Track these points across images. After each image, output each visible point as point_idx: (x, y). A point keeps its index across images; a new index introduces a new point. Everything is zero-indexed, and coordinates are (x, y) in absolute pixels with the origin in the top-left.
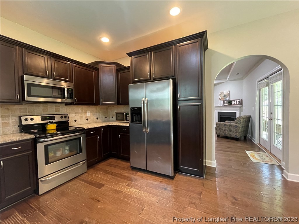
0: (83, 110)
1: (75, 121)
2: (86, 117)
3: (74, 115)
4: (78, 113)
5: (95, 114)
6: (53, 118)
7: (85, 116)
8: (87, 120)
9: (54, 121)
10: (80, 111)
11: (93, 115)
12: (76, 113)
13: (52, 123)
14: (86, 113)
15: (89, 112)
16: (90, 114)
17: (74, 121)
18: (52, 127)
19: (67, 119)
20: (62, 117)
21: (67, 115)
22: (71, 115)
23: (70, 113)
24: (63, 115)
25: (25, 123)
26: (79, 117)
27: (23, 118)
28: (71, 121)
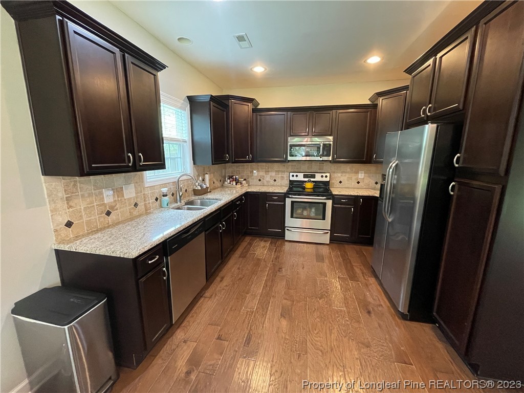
0: (354, 169)
1: (340, 182)
2: (357, 179)
3: (339, 175)
4: (346, 173)
5: (372, 176)
6: (314, 177)
7: (355, 177)
8: (358, 183)
9: (312, 179)
10: (349, 170)
11: (369, 177)
12: (342, 173)
13: (309, 181)
14: (357, 173)
15: (363, 172)
16: (363, 175)
17: (338, 182)
18: (309, 186)
19: (328, 179)
20: (322, 176)
21: (328, 175)
22: (336, 175)
23: (334, 173)
24: (324, 175)
25: (292, 179)
26: (345, 178)
27: (291, 174)
28: (335, 182)
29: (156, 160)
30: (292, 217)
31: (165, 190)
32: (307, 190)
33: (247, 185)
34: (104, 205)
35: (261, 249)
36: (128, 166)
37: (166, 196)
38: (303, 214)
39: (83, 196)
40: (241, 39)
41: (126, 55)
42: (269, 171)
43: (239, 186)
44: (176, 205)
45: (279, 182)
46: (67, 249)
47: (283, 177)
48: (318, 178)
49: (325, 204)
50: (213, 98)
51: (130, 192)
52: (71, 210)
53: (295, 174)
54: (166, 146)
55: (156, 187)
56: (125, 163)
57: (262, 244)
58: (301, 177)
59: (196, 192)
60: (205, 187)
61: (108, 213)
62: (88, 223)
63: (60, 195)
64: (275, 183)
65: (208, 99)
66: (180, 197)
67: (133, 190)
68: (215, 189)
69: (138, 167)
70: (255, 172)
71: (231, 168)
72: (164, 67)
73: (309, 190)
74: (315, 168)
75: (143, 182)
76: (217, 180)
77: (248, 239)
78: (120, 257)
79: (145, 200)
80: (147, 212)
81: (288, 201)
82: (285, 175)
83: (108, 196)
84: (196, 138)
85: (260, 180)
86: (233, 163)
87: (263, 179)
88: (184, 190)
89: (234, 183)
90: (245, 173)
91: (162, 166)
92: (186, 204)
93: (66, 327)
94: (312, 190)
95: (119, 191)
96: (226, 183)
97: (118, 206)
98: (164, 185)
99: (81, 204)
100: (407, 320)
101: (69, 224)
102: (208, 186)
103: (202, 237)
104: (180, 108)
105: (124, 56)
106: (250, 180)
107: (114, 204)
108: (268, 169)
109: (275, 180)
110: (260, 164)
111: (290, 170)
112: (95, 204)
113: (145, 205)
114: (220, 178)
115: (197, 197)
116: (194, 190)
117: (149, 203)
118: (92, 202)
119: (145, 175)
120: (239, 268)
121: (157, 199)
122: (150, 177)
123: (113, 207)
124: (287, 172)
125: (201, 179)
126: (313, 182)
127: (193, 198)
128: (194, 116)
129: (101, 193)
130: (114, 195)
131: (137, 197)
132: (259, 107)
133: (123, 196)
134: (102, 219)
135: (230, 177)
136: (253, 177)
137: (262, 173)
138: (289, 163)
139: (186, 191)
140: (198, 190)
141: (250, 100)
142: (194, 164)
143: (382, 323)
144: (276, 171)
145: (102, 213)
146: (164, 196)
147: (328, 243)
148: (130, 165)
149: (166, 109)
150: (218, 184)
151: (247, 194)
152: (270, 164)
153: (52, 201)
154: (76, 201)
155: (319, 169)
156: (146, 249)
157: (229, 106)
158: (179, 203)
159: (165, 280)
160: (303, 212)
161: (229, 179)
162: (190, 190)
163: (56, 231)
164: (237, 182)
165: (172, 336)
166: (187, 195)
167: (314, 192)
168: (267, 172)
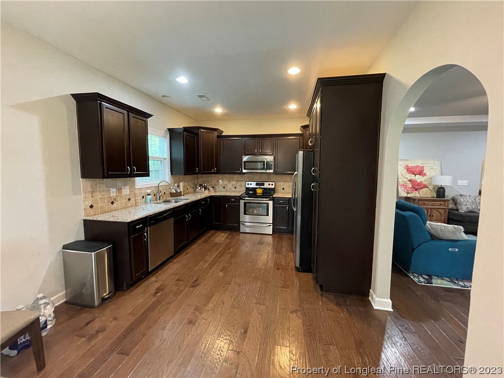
1: (283, 189)
3: (282, 183)
4: (287, 182)
6: (263, 185)
10: (289, 180)
12: (284, 182)
13: (260, 188)
18: (259, 191)
19: (273, 187)
20: (269, 184)
21: (274, 183)
22: (279, 183)
23: (278, 182)
24: (271, 183)
25: (247, 186)
26: (287, 186)
27: (247, 183)
28: (279, 189)
29: (144, 171)
30: (245, 214)
31: (149, 191)
32: (258, 194)
33: (214, 191)
34: (110, 197)
35: (221, 237)
36: (127, 174)
37: (150, 195)
38: (253, 212)
39: (99, 191)
40: (201, 96)
41: (130, 113)
42: (230, 181)
43: (207, 191)
44: (156, 202)
45: (238, 189)
46: (91, 219)
47: (241, 185)
48: (266, 185)
49: (268, 204)
50: (186, 129)
51: (126, 191)
52: (93, 198)
53: (249, 183)
54: (151, 162)
55: (143, 189)
56: (125, 172)
57: (222, 235)
58: (253, 185)
59: (172, 195)
60: (179, 191)
61: (113, 203)
62: (101, 207)
63: (88, 189)
64: (236, 189)
65: (182, 131)
66: (160, 197)
67: (128, 190)
68: (188, 193)
69: (132, 175)
70: (220, 181)
71: (202, 178)
72: (151, 116)
73: (259, 195)
74: (264, 178)
75: (134, 185)
76: (190, 187)
77: (212, 232)
78: (121, 222)
79: (135, 197)
80: (136, 204)
81: (242, 202)
82: (243, 184)
83: (113, 192)
84: (173, 156)
85: (224, 188)
86: (201, 174)
87: (227, 186)
88: (163, 193)
89: (203, 189)
90: (213, 182)
91: (147, 174)
92: (163, 202)
93: (93, 253)
94: (262, 194)
95: (119, 190)
96: (198, 190)
97: (118, 199)
98: (149, 188)
99: (98, 196)
100: (300, 272)
101: (91, 207)
102: (182, 190)
103: (171, 221)
104: (162, 137)
105: (128, 114)
106: (216, 187)
107: (116, 198)
108: (231, 178)
109: (235, 188)
110: (224, 175)
111: (246, 180)
112: (106, 196)
113: (135, 200)
114: (193, 186)
115: (173, 198)
116: (171, 193)
117: (138, 199)
118: (104, 195)
119: (136, 180)
120: (200, 248)
121: (143, 197)
122: (140, 182)
123: (115, 199)
124: (244, 181)
125: (176, 185)
126: (262, 188)
127: (170, 198)
128: (172, 141)
129: (109, 190)
130: (116, 192)
131: (130, 195)
132: (223, 134)
133: (122, 193)
134: (109, 206)
135: (201, 185)
136: (219, 186)
137: (225, 183)
138: (246, 175)
139: (165, 193)
140: (173, 193)
141: (216, 130)
142: (172, 174)
143: (282, 273)
144: (236, 181)
145: (109, 202)
146: (148, 195)
147: (272, 233)
148: (128, 173)
149: (152, 138)
150: (190, 190)
151: (211, 197)
152: (232, 175)
153: (85, 192)
154: (96, 194)
155: (268, 179)
156: (135, 219)
157: (199, 134)
158: (159, 201)
159: (145, 241)
160: (253, 211)
161: (200, 186)
162: (168, 193)
163: (85, 209)
164: (206, 188)
165: (149, 279)
166: (165, 196)
167: (263, 195)
168: (229, 181)
